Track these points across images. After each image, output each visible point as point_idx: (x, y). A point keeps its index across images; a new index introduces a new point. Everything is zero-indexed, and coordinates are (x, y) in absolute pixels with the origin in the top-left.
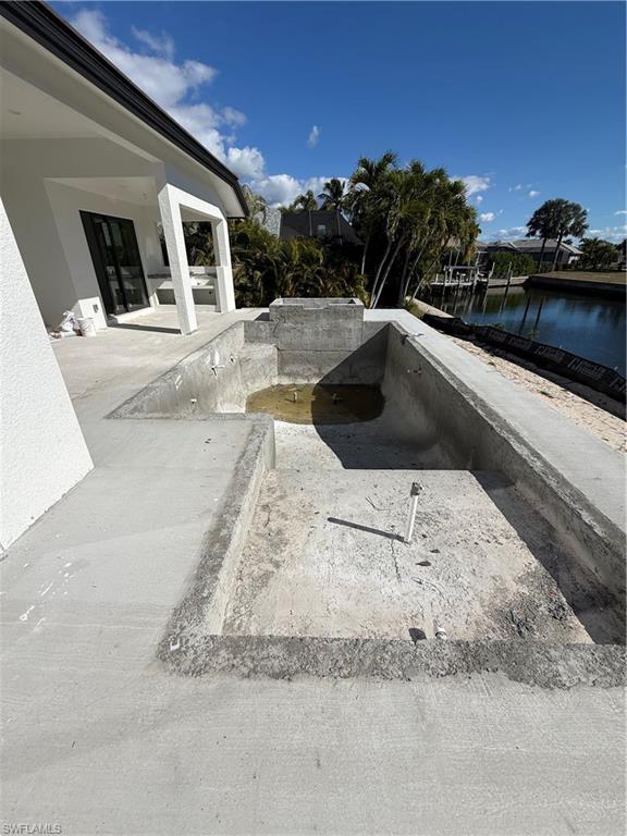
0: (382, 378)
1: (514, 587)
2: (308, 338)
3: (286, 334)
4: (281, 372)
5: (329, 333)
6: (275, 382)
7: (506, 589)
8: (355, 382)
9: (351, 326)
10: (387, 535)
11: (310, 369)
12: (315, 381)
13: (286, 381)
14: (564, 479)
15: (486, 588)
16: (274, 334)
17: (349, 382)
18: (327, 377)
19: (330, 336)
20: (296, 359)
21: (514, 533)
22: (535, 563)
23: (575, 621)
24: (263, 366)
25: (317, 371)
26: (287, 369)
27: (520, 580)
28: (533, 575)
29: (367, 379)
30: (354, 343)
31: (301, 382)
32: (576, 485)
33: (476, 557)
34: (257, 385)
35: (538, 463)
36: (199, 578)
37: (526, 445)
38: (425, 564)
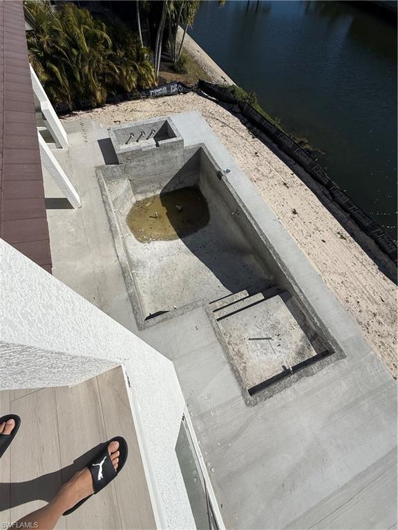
0: (199, 180)
1: (300, 344)
2: (149, 169)
3: (134, 169)
4: (135, 193)
5: (163, 162)
6: (134, 200)
7: (298, 345)
8: (182, 186)
9: (177, 154)
10: (267, 339)
11: (153, 186)
12: (159, 192)
13: (140, 198)
16: (125, 171)
17: (179, 187)
18: (165, 187)
19: (163, 164)
20: (143, 183)
24: (125, 196)
25: (159, 186)
26: (139, 190)
27: (300, 341)
28: (303, 337)
29: (189, 182)
30: (180, 164)
31: (151, 195)
33: (290, 337)
34: (126, 209)
36: (240, 385)
38: (279, 345)
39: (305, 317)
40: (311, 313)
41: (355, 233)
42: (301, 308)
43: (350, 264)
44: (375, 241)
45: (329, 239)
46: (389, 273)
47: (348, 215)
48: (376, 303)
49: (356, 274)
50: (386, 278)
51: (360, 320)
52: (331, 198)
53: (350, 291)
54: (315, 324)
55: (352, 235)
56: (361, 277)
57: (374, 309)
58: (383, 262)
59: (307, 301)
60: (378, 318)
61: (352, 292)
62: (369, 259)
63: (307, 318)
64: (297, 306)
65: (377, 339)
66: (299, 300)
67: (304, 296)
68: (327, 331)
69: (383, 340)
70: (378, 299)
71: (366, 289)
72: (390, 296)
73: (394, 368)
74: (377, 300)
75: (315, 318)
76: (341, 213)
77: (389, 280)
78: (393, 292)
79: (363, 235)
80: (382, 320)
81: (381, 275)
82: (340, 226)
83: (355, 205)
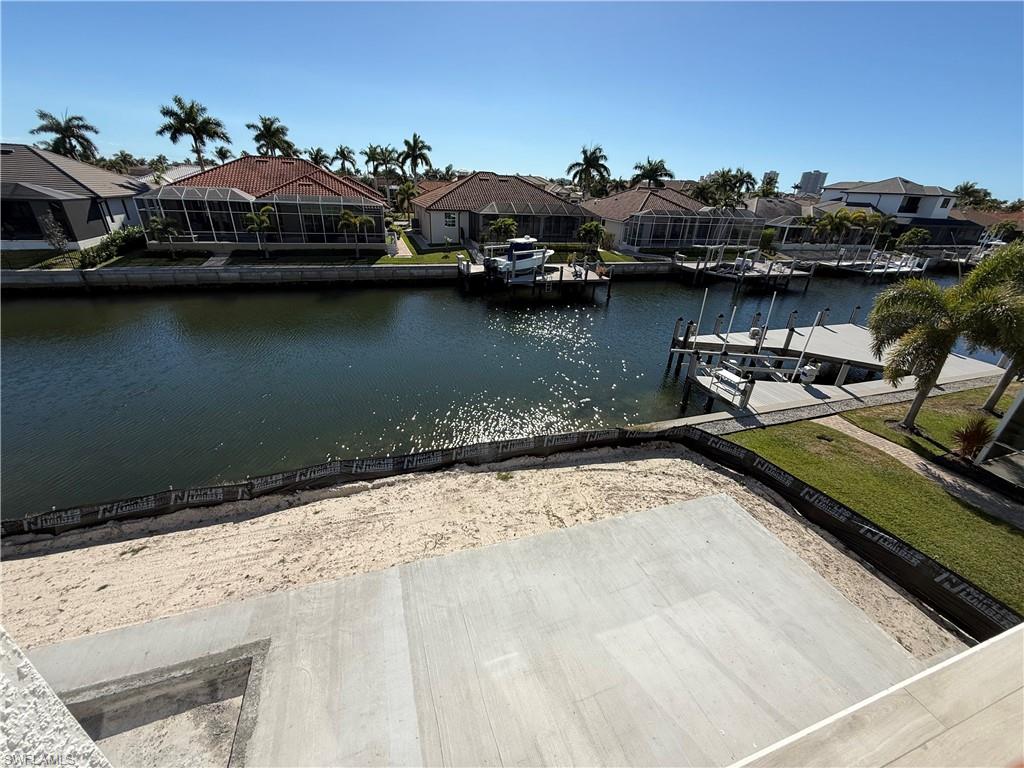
1: (200, 730)
7: (200, 735)
14: (138, 675)
15: (197, 747)
21: (160, 722)
22: (188, 713)
23: (226, 702)
27: (197, 726)
28: (196, 717)
32: (148, 670)
33: (172, 753)
35: (113, 687)
37: (83, 690)
39: (165, 696)
40: (158, 680)
41: (151, 528)
42: (143, 698)
43: (188, 561)
44: (191, 508)
45: (110, 576)
46: (251, 514)
47: (110, 523)
48: (271, 551)
49: (211, 558)
50: (256, 520)
51: (270, 586)
52: (49, 536)
53: (221, 583)
54: (187, 678)
55: (151, 533)
56: (221, 554)
57: (276, 557)
58: (231, 513)
59: (132, 678)
60: (289, 559)
61: (226, 579)
62: (210, 528)
63: (172, 690)
64: (132, 706)
65: (311, 575)
66: (116, 698)
67: (114, 682)
68: (211, 658)
69: (319, 566)
70: (268, 546)
71: (243, 555)
72: (279, 529)
73: (355, 571)
74: (268, 548)
75: (173, 674)
76: (96, 533)
77: (261, 518)
78: (278, 521)
79: (165, 520)
80: (296, 555)
81: (245, 527)
82: (113, 545)
83: (102, 504)
